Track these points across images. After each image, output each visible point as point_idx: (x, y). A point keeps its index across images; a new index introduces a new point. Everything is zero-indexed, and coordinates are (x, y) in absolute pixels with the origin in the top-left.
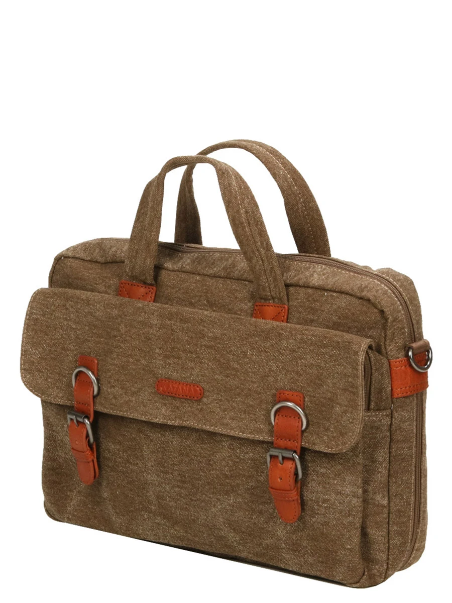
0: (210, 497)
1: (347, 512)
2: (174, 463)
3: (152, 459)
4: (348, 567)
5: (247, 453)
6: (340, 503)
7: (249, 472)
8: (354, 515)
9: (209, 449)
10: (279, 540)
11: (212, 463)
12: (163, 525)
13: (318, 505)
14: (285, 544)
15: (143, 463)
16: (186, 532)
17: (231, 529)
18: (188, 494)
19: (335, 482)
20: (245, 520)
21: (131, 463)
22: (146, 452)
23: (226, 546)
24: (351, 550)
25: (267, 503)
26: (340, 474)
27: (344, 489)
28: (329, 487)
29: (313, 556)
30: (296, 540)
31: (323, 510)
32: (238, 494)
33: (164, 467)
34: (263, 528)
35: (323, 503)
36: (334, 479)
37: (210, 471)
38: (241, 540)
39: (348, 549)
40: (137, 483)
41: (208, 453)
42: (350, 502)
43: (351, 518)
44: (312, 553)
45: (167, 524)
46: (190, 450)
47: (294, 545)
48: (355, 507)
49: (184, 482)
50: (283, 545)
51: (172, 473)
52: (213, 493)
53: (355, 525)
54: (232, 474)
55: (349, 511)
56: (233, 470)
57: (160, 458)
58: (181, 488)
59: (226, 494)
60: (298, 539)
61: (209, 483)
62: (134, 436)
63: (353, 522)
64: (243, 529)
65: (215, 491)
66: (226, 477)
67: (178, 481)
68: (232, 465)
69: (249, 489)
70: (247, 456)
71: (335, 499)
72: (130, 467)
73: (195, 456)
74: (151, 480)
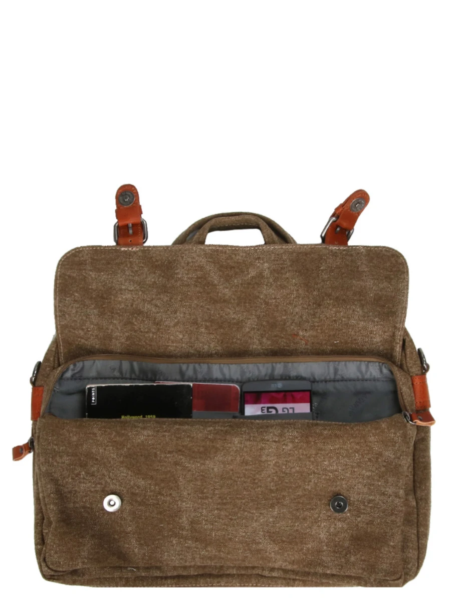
0: (252, 513)
1: (390, 511)
2: (215, 488)
3: (189, 488)
4: (391, 564)
5: (294, 467)
6: (384, 503)
7: (296, 483)
8: (396, 514)
9: (254, 469)
10: (321, 542)
11: (256, 481)
12: (194, 548)
13: (364, 505)
14: (327, 546)
15: (178, 493)
16: (220, 551)
17: (271, 540)
18: (228, 514)
19: (380, 483)
20: (286, 529)
21: (163, 495)
22: (182, 481)
23: (263, 558)
24: (394, 547)
25: (312, 509)
26: (383, 476)
27: (387, 489)
28: (374, 489)
29: (355, 555)
30: (338, 542)
31: (369, 510)
32: (283, 505)
33: (202, 493)
34: (306, 534)
35: (369, 503)
36: (379, 481)
37: (254, 489)
38: (280, 549)
39: (391, 546)
40: (168, 512)
41: (253, 473)
42: (393, 502)
43: (393, 518)
44: (355, 552)
45: (199, 546)
46: (233, 473)
47: (336, 546)
48: (396, 507)
49: (225, 504)
50: (325, 548)
51: (212, 498)
52: (257, 509)
53: (397, 524)
54: (277, 489)
55: (392, 510)
56: (278, 484)
57: (199, 485)
58: (220, 510)
59: (270, 507)
60: (340, 541)
61: (252, 500)
62: (168, 469)
63: (395, 521)
64: (284, 539)
65: (259, 506)
66: (271, 491)
67: (219, 504)
68: (277, 480)
69: (295, 499)
70: (293, 470)
71: (379, 499)
72: (161, 499)
73: (238, 477)
74: (186, 507)
